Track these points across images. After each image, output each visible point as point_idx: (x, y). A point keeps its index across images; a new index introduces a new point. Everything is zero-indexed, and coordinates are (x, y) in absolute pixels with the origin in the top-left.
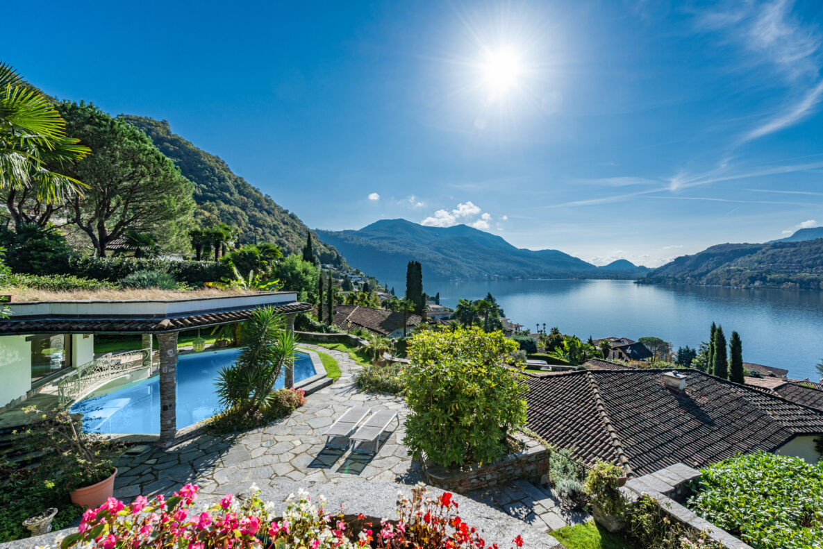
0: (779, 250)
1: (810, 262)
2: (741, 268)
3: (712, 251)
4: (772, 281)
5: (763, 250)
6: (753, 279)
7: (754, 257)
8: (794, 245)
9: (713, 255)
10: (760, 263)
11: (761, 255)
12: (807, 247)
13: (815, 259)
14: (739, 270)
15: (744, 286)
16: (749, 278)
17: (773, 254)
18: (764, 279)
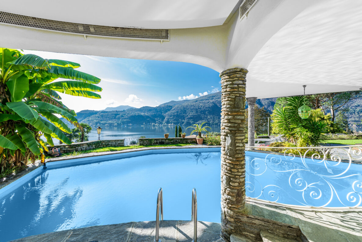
0: (103, 113)
1: (111, 118)
2: (93, 119)
3: (82, 112)
4: (102, 123)
5: (99, 113)
6: (97, 123)
7: (97, 115)
8: (107, 112)
9: (83, 114)
10: (98, 117)
11: (98, 115)
12: (110, 113)
13: (112, 117)
14: (92, 120)
15: (94, 126)
16: (96, 123)
17: (102, 115)
18: (100, 123)
